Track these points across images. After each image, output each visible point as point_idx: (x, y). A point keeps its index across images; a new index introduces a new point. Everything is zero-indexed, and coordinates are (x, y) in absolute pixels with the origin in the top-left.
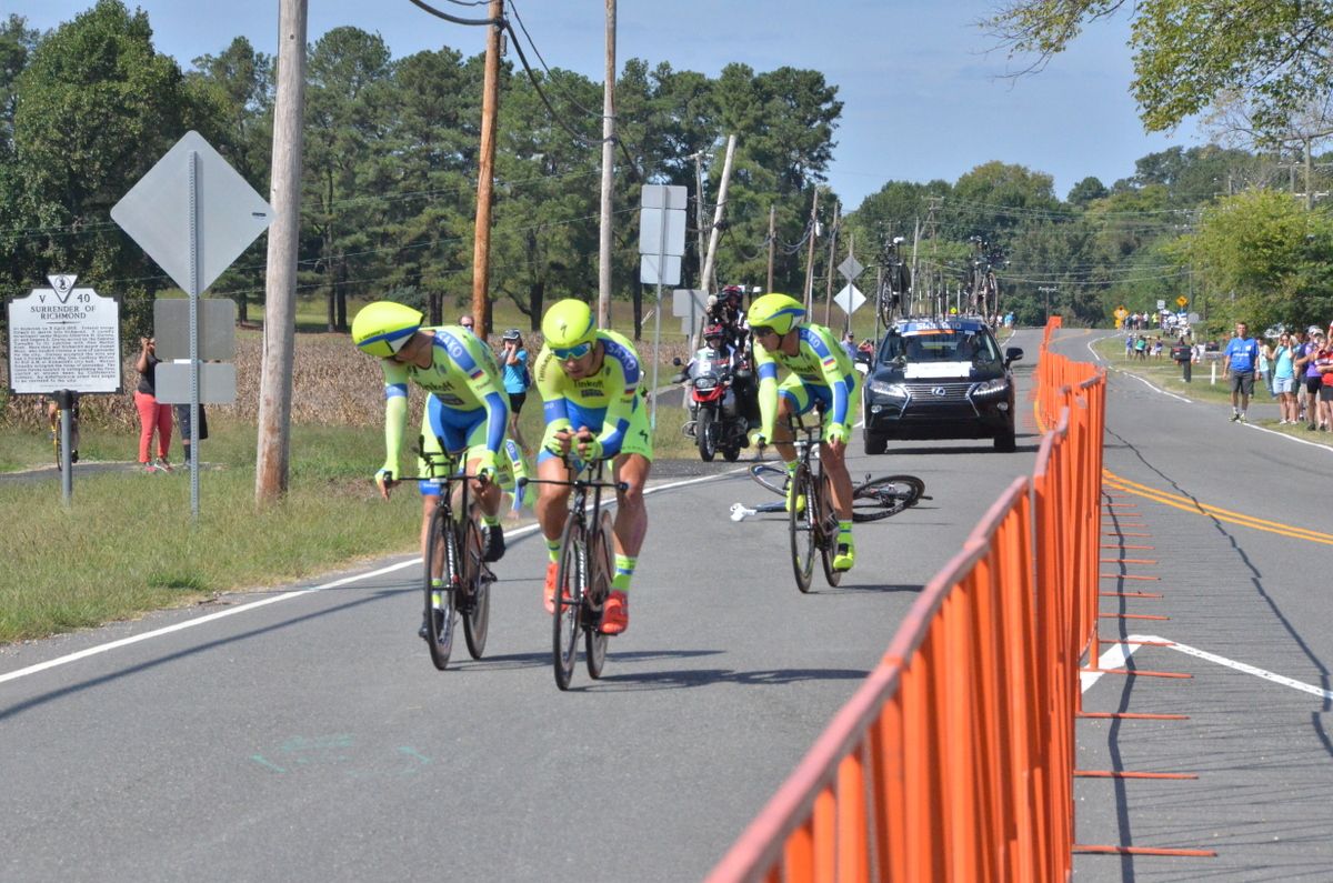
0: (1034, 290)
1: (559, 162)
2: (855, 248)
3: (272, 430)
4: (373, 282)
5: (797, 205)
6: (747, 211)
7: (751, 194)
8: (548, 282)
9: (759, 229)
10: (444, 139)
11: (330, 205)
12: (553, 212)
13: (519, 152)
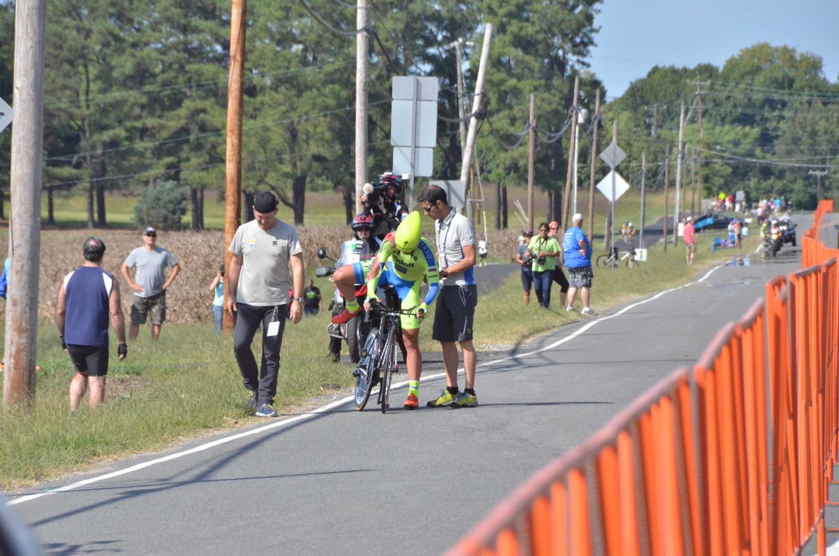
0: (804, 174)
1: (318, 53)
2: (619, 134)
3: (20, 331)
4: (132, 177)
5: (561, 92)
6: (509, 98)
7: (513, 82)
8: (310, 174)
9: (522, 117)
10: (203, 31)
11: (87, 100)
12: (314, 103)
13: (279, 43)
